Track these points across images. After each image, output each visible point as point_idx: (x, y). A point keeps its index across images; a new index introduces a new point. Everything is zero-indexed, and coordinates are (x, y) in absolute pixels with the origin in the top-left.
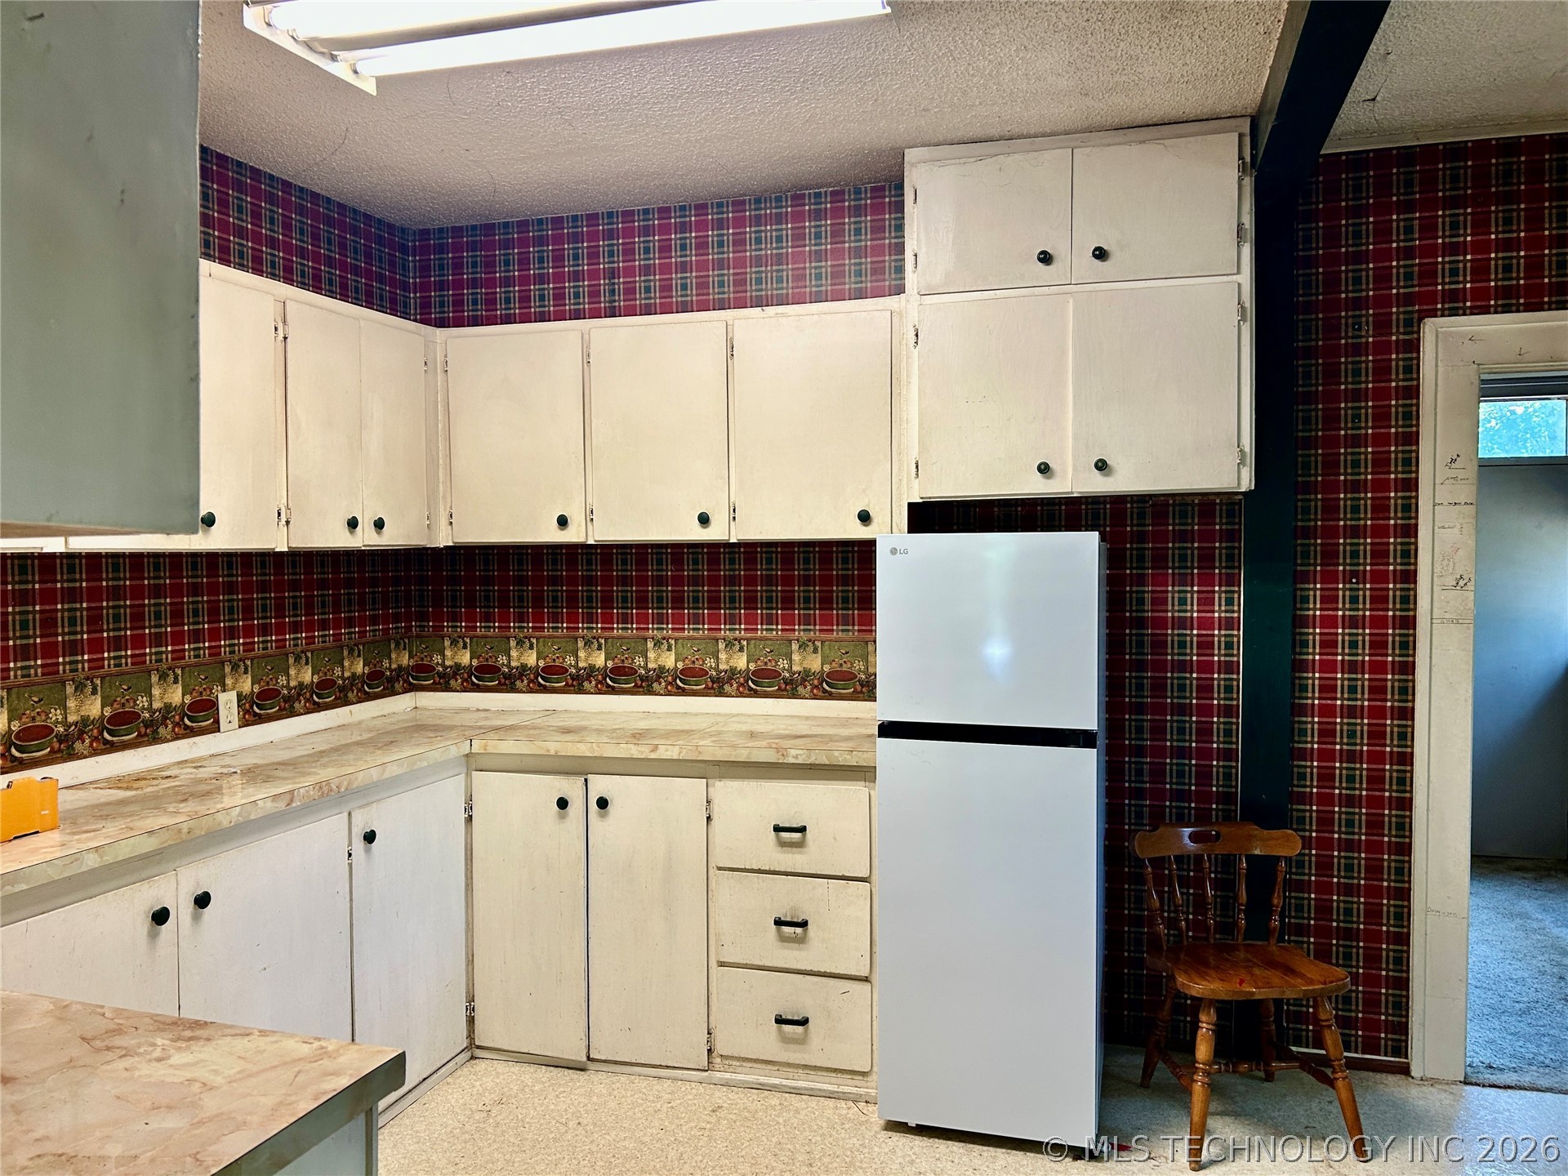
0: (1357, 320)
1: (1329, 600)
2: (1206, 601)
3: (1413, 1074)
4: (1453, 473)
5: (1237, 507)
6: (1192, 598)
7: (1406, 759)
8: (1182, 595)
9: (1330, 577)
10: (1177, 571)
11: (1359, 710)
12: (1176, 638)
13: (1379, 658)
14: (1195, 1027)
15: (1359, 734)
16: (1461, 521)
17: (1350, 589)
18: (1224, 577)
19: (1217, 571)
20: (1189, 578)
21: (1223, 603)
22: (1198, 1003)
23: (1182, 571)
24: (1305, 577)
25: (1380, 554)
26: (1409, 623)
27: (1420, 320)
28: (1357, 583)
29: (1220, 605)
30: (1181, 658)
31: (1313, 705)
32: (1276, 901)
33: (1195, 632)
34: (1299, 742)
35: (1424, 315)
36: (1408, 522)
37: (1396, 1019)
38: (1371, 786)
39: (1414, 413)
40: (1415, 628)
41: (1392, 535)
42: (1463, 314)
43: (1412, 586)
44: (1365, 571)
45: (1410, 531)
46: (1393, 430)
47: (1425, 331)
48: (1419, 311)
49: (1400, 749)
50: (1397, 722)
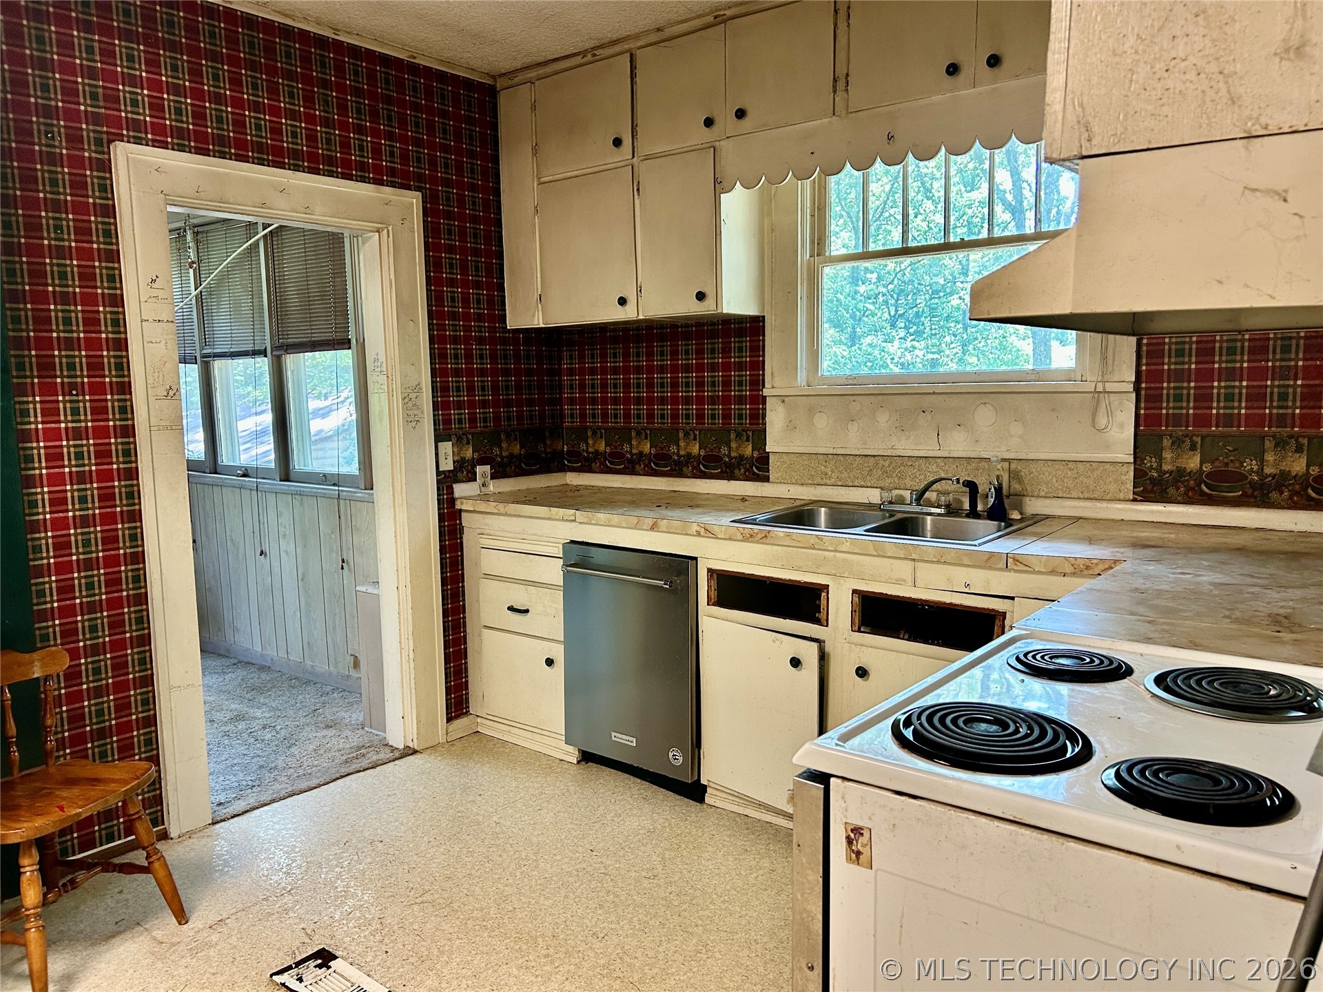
0: (49, 129)
1: (51, 413)
3: (172, 836)
4: (154, 293)
7: (138, 558)
9: (48, 390)
11: (91, 518)
13: (106, 467)
15: (93, 542)
16: (165, 337)
17: (71, 402)
24: (23, 391)
25: (95, 367)
26: (128, 431)
27: (110, 142)
28: (77, 395)
31: (45, 519)
32: (47, 721)
34: (34, 560)
35: (111, 137)
36: (118, 336)
37: (150, 794)
38: (109, 589)
39: (113, 232)
40: (134, 437)
41: (105, 347)
42: (147, 145)
43: (128, 397)
44: (83, 383)
45: (121, 345)
46: (95, 246)
47: (115, 154)
48: (107, 133)
49: (132, 550)
50: (126, 525)
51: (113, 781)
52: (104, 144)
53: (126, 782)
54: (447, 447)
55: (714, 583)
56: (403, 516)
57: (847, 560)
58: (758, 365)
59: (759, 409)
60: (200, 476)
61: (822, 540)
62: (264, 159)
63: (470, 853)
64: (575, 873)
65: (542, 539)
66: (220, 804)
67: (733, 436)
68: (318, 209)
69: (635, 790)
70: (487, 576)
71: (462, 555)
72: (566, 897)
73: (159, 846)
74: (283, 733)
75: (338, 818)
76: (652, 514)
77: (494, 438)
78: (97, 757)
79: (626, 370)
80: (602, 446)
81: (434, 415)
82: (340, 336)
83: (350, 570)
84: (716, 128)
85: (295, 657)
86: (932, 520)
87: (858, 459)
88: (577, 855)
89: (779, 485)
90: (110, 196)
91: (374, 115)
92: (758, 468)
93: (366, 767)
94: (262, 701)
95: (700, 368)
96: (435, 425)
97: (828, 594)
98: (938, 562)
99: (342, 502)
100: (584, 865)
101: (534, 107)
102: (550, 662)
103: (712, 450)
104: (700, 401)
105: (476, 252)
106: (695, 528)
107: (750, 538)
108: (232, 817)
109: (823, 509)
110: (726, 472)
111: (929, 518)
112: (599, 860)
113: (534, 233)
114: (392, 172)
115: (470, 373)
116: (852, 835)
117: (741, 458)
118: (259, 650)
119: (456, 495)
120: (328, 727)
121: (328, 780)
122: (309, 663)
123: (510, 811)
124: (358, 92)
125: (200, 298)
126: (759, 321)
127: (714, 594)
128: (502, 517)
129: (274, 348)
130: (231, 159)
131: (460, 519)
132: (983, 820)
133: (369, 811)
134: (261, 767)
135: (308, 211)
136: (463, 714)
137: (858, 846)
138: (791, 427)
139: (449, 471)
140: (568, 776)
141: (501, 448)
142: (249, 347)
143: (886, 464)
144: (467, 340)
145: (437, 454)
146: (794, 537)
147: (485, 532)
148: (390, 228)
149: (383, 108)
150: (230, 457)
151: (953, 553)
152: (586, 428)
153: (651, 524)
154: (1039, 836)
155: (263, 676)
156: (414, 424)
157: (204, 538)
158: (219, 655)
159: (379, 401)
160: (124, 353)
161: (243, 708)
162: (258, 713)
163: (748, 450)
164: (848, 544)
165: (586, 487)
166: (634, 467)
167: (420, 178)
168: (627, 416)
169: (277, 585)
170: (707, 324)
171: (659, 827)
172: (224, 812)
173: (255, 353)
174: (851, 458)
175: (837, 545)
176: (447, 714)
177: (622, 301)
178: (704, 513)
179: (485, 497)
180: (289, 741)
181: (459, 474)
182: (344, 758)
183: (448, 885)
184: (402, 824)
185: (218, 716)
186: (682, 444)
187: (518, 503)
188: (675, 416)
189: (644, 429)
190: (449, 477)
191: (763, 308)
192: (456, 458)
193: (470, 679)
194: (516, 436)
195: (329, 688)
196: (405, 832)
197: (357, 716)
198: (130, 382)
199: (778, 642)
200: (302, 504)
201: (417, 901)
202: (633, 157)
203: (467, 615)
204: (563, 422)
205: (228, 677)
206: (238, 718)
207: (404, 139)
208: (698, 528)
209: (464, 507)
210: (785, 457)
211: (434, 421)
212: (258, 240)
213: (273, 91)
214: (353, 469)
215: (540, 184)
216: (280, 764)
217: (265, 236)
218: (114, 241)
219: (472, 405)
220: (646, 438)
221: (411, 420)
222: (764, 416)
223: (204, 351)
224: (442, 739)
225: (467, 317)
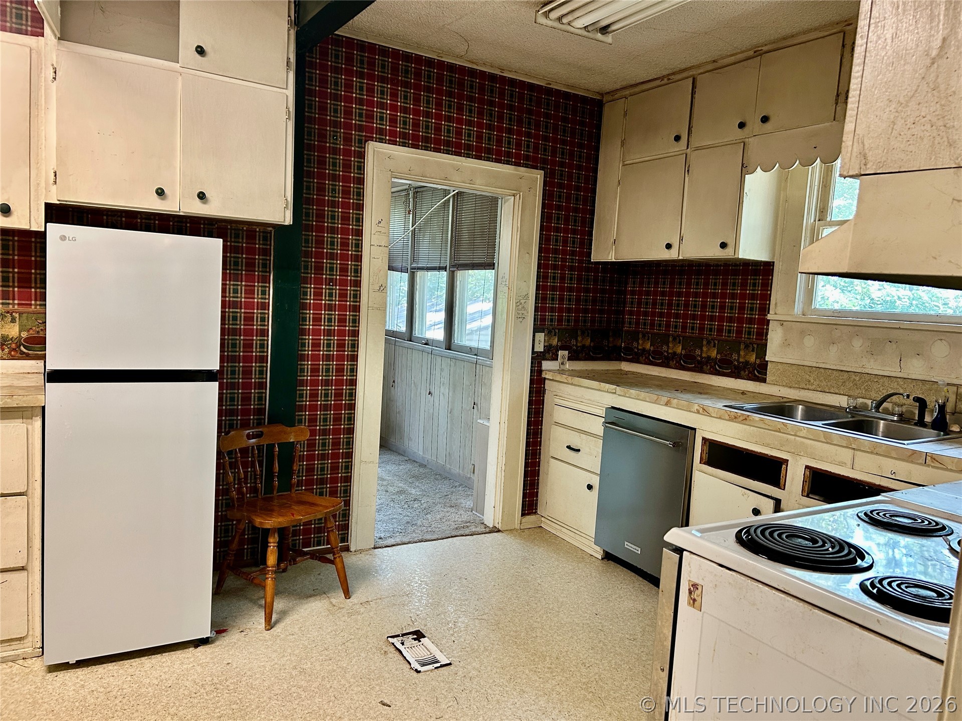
0: (335, 134)
1: (318, 294)
2: (250, 292)
3: (351, 550)
4: (379, 229)
5: (269, 235)
6: (241, 289)
7: (353, 383)
8: (235, 287)
9: (318, 281)
10: (232, 272)
11: (331, 357)
12: (231, 314)
13: (342, 328)
14: (265, 546)
15: (331, 370)
16: (382, 255)
17: (329, 289)
18: (260, 277)
19: (256, 273)
20: (240, 277)
21: (260, 293)
22: (266, 532)
23: (235, 272)
24: (306, 281)
25: (344, 270)
26: (357, 309)
27: (366, 141)
28: (332, 286)
29: (258, 295)
30: (234, 327)
31: (308, 354)
32: (295, 468)
33: (243, 311)
34: (300, 376)
35: (367, 139)
36: (357, 253)
37: (343, 523)
38: (336, 399)
39: (362, 193)
40: (359, 312)
41: (350, 260)
42: (385, 143)
43: (359, 289)
44: (336, 279)
45: (358, 258)
46: (352, 201)
47: (368, 148)
48: (365, 136)
49: (351, 378)
50: (349, 363)
51: (321, 505)
52: (362, 143)
53: (327, 507)
54: (541, 336)
55: (706, 448)
56: (507, 378)
57: (804, 443)
58: (766, 297)
59: (764, 328)
60: (401, 342)
61: (786, 426)
62: (450, 150)
63: (518, 598)
64: (581, 625)
65: (594, 403)
66: (381, 538)
67: (742, 346)
68: (478, 182)
69: (637, 584)
70: (557, 424)
71: (543, 408)
72: (572, 637)
73: (343, 554)
74: (425, 505)
75: (444, 560)
76: (668, 394)
77: (573, 333)
78: (318, 494)
79: (671, 294)
80: (648, 346)
81: (535, 315)
82: (489, 261)
83: (478, 410)
84: (746, 129)
85: (441, 461)
86: (884, 424)
87: (835, 372)
88: (586, 615)
89: (773, 386)
90: (362, 172)
91: (520, 122)
92: (758, 372)
93: (467, 534)
94: (417, 484)
95: (723, 296)
96: (534, 321)
97: (787, 466)
98: (872, 453)
99: (478, 366)
100: (589, 622)
101: (625, 114)
102: (590, 487)
103: (726, 356)
104: (721, 319)
105: (576, 210)
106: (696, 407)
107: (734, 419)
108: (385, 547)
109: (801, 406)
110: (734, 373)
111: (882, 422)
112: (600, 621)
113: (616, 198)
114: (527, 158)
115: (562, 289)
116: (692, 588)
117: (747, 363)
118: (421, 454)
119: (543, 368)
120: (451, 506)
121: (444, 537)
122: (448, 466)
123: (549, 579)
124: (511, 108)
125: (414, 232)
126: (770, 265)
127: (705, 456)
128: (570, 386)
129: (452, 266)
130: (431, 151)
131: (544, 384)
132: (767, 588)
133: (463, 560)
134: (408, 523)
135: (471, 182)
136: (533, 513)
137: (694, 596)
138: (786, 344)
139: (541, 352)
140: (592, 565)
141: (577, 340)
142: (437, 265)
143: (857, 378)
144: (563, 267)
145: (534, 340)
146: (766, 422)
147: (558, 394)
148: (521, 194)
149: (526, 117)
150: (420, 332)
151: (884, 448)
152: (638, 332)
153: (666, 401)
154: (798, 603)
155: (421, 470)
156: (521, 319)
157: (399, 380)
158: (399, 454)
159: (502, 304)
160: (360, 264)
161: (406, 487)
162: (413, 491)
163: (752, 358)
164: (805, 431)
165: (633, 373)
166: (668, 362)
167: (545, 161)
168: (668, 326)
169: (436, 414)
170: (732, 265)
171: (647, 611)
172: (381, 543)
173: (440, 269)
174: (830, 371)
175: (797, 431)
176: (522, 511)
177: (669, 246)
178: (708, 399)
179: (561, 372)
180: (427, 511)
181: (547, 355)
182: (456, 526)
183: (499, 613)
184: (480, 571)
185: (391, 489)
186: (705, 349)
187: (580, 377)
188: (702, 329)
189: (679, 336)
190: (540, 356)
191: (774, 256)
192: (546, 344)
193: (540, 491)
194: (588, 333)
195: (457, 484)
196: (481, 577)
197: (469, 503)
198: (361, 281)
199: (746, 496)
200: (455, 365)
201: (479, 617)
202: (688, 148)
203: (542, 448)
204: (623, 327)
205: (401, 467)
206: (401, 492)
207: (537, 137)
208: (698, 408)
209: (547, 377)
210: (780, 366)
211: (535, 319)
212: (450, 197)
213: (460, 109)
214: (487, 346)
215: (624, 165)
216: (419, 523)
217: (454, 196)
218: (362, 198)
219: (561, 310)
220: (679, 343)
221: (521, 318)
222: (767, 334)
223: (412, 266)
224: (517, 526)
225: (564, 252)
